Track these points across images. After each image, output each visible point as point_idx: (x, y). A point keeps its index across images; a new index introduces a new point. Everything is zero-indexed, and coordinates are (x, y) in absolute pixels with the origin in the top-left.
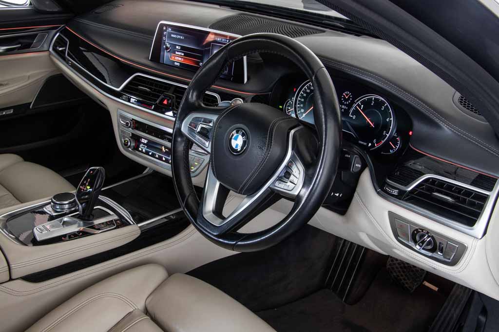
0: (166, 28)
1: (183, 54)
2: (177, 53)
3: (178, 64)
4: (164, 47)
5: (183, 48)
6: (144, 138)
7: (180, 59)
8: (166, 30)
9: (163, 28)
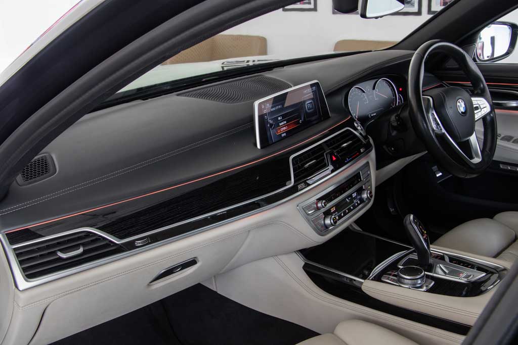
0: (264, 105)
1: (285, 122)
2: (280, 124)
3: (284, 134)
4: (269, 125)
5: (283, 116)
6: (331, 208)
7: (284, 128)
8: (265, 107)
9: (261, 107)
